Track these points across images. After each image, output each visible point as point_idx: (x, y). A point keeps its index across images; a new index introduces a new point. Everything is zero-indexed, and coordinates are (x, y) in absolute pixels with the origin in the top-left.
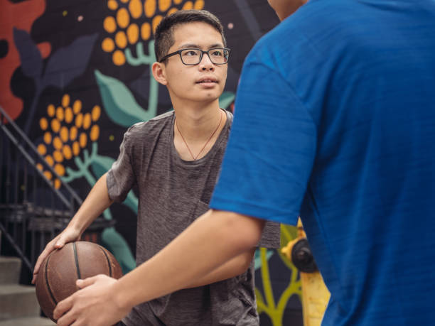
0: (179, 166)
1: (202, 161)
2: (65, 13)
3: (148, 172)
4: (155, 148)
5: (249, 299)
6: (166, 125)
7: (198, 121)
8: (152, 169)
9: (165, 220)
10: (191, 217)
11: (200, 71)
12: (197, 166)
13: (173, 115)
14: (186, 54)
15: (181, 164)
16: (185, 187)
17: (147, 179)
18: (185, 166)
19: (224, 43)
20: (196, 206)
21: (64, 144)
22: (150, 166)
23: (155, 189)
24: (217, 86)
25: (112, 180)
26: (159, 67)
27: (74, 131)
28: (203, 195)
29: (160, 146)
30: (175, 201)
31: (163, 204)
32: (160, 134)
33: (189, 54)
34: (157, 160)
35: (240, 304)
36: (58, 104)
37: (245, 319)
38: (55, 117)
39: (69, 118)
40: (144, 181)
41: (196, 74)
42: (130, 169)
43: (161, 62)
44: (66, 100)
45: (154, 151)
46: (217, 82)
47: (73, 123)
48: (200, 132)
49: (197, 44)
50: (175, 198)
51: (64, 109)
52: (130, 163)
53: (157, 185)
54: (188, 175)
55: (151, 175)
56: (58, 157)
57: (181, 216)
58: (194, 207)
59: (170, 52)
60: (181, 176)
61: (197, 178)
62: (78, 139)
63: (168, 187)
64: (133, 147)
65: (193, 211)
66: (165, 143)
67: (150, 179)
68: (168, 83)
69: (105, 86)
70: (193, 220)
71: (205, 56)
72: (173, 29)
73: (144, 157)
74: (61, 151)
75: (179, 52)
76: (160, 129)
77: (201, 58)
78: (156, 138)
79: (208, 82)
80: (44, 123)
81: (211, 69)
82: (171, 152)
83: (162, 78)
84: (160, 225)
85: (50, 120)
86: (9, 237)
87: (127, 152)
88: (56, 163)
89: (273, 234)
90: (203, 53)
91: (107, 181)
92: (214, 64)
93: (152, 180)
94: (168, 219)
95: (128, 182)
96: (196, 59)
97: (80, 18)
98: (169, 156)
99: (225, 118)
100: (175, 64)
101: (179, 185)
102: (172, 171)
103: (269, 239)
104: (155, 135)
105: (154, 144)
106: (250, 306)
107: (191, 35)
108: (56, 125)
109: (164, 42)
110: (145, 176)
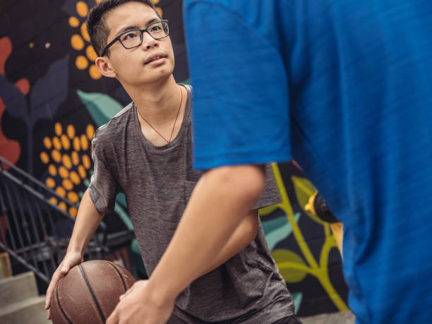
0: (156, 154)
1: (176, 141)
2: (32, 45)
3: (127, 171)
4: (126, 144)
5: (268, 266)
6: (129, 118)
7: (159, 103)
8: (130, 167)
9: (159, 213)
10: (183, 201)
11: (145, 50)
12: (173, 148)
13: (134, 106)
14: (125, 38)
15: (157, 152)
16: (168, 173)
17: (128, 178)
18: (161, 152)
19: (159, 16)
20: (185, 188)
21: (70, 171)
22: (126, 165)
23: (139, 186)
24: (167, 61)
25: (95, 193)
26: (103, 61)
27: (75, 155)
28: (188, 174)
29: (130, 142)
30: (163, 190)
31: (152, 197)
32: (126, 129)
33: (129, 37)
34: (132, 156)
35: (261, 274)
36: (52, 135)
37: (270, 286)
38: (53, 148)
39: (66, 144)
40: (125, 181)
41: (142, 55)
42: (108, 174)
43: (102, 56)
44: (58, 128)
45: (126, 148)
46: (166, 56)
47: (72, 149)
48: (164, 113)
49: (133, 25)
50: (162, 187)
51: (59, 138)
52: (107, 168)
53: (140, 181)
54: (167, 160)
55: (131, 173)
56: (68, 185)
57: (173, 203)
58: (182, 190)
59: (109, 42)
60: (161, 163)
61: (177, 160)
62: (81, 163)
63: (151, 179)
64: (104, 151)
65: (183, 193)
66: (134, 136)
67: (131, 177)
68: (117, 75)
69: (90, 103)
70: (186, 203)
71: (145, 34)
72: (104, 18)
73: (118, 157)
74: (69, 178)
75: (118, 39)
76: (125, 125)
77: (142, 38)
78: (124, 135)
79: (157, 59)
80: (44, 157)
81: (156, 45)
82: (142, 143)
83: (109, 71)
84: (155, 220)
85: (49, 152)
86: (41, 275)
87: (99, 158)
88: (67, 192)
89: (270, 190)
90: (142, 32)
91: (91, 196)
92: (157, 39)
93: (133, 178)
94: (162, 211)
95: (110, 189)
96: (137, 40)
97: (48, 45)
98: (141, 148)
99: (185, 92)
100: (118, 52)
101: (161, 173)
102: (150, 161)
103: (268, 196)
104: (121, 132)
105: (124, 141)
106: (272, 271)
107: (124, 18)
108: (56, 156)
109: (100, 34)
110: (125, 176)
